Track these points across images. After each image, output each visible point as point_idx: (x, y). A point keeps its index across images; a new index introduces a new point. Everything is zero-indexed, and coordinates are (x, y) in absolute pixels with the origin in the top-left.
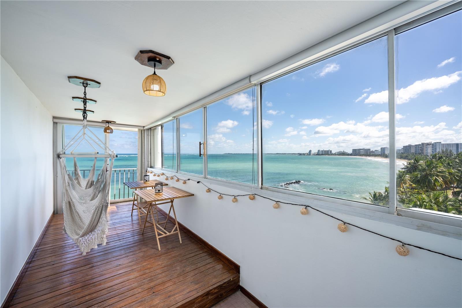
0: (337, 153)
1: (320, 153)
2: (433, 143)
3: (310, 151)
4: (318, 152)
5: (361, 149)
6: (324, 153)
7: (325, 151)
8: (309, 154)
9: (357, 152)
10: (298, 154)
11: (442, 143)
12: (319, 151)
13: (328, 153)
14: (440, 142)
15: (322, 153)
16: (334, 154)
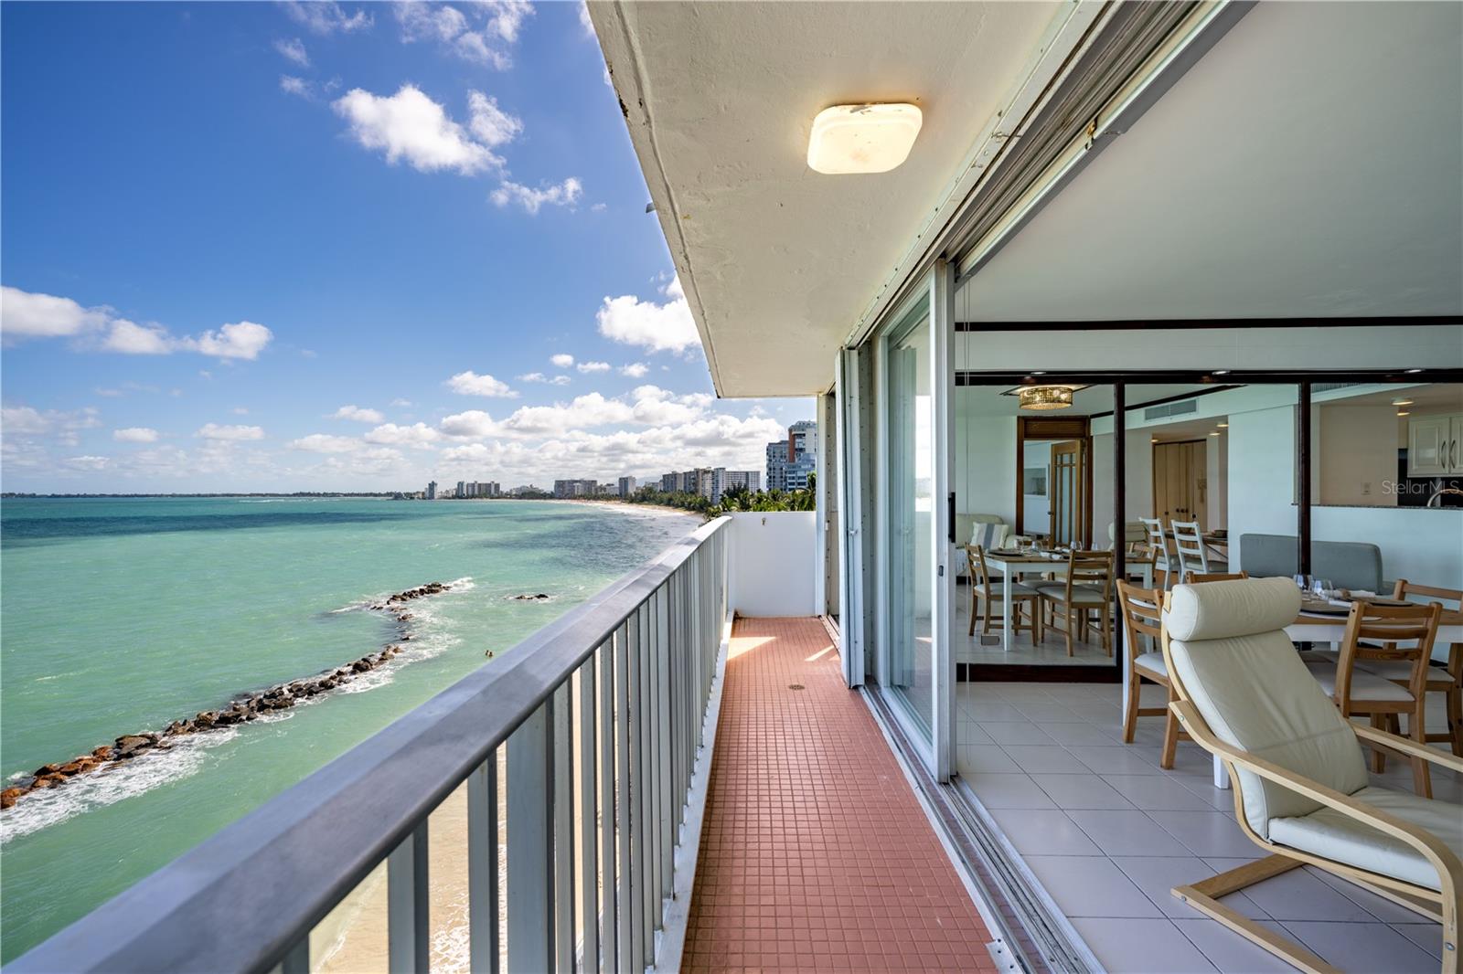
0: (514, 493)
1: (465, 492)
2: (712, 469)
3: (432, 486)
4: (457, 490)
5: (576, 481)
6: (476, 492)
7: (480, 485)
8: (427, 495)
9: (567, 488)
10: (389, 494)
11: (727, 470)
12: (460, 484)
13: (487, 491)
14: (724, 469)
15: (470, 493)
16: (507, 494)
